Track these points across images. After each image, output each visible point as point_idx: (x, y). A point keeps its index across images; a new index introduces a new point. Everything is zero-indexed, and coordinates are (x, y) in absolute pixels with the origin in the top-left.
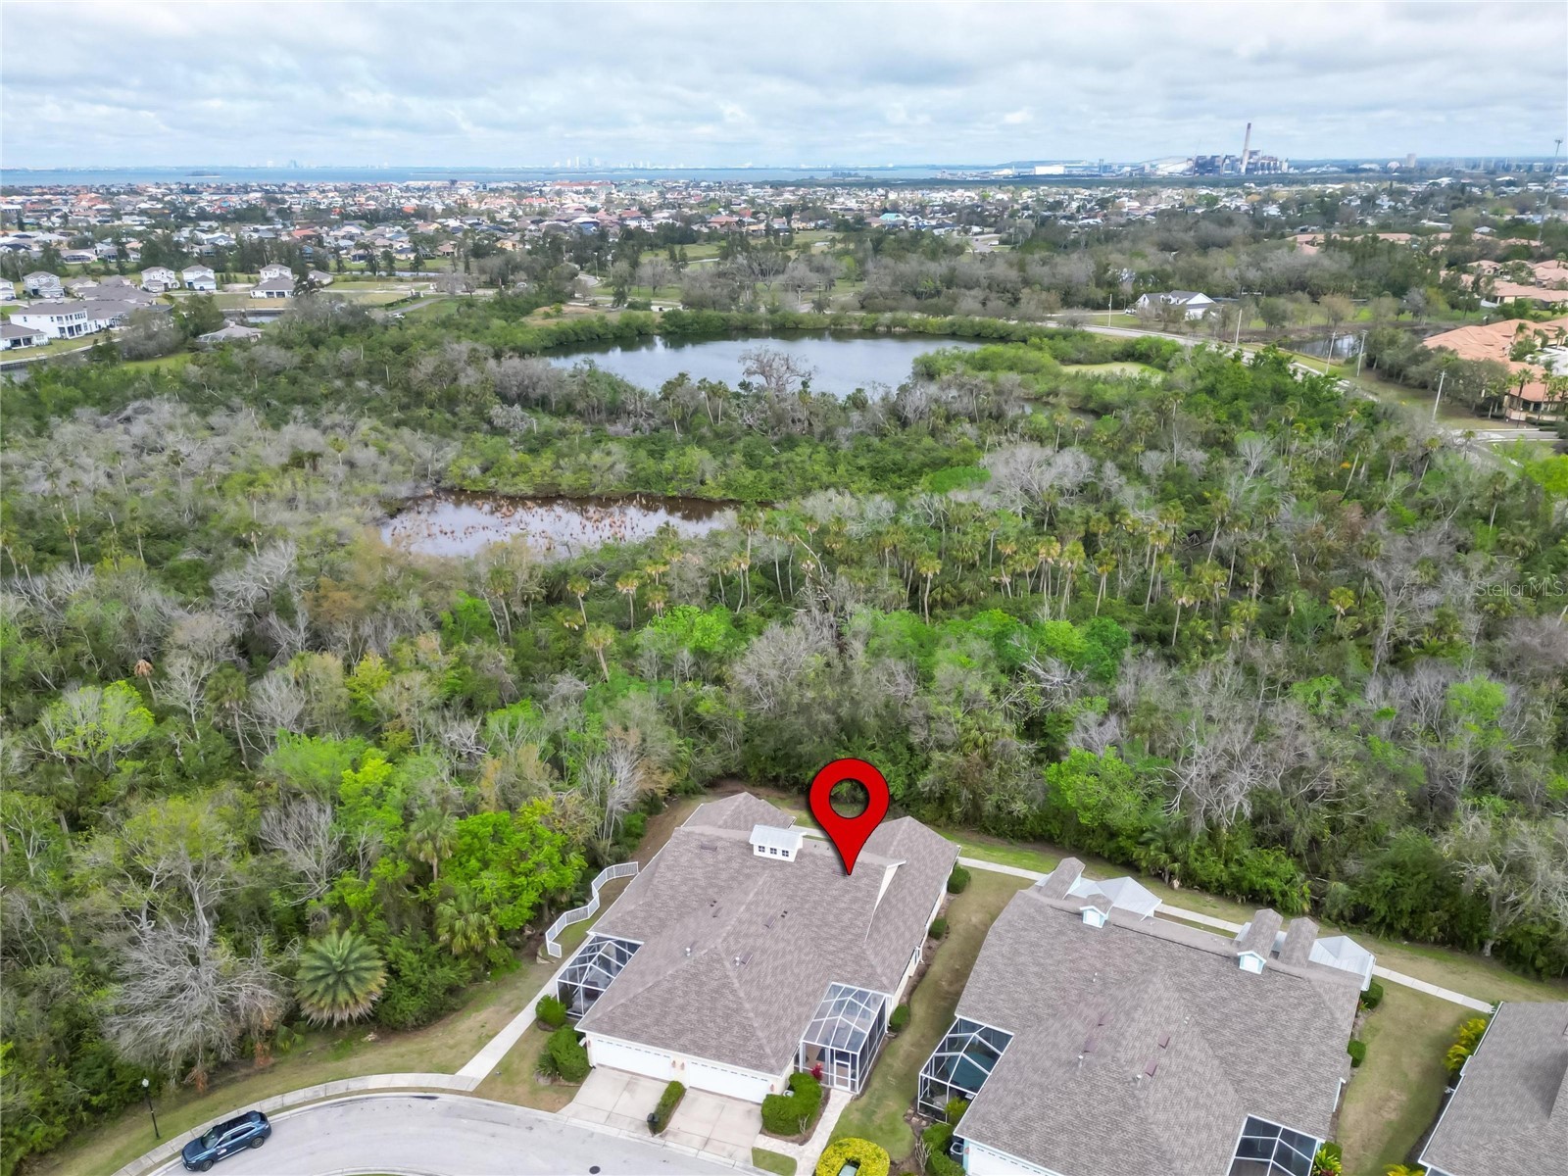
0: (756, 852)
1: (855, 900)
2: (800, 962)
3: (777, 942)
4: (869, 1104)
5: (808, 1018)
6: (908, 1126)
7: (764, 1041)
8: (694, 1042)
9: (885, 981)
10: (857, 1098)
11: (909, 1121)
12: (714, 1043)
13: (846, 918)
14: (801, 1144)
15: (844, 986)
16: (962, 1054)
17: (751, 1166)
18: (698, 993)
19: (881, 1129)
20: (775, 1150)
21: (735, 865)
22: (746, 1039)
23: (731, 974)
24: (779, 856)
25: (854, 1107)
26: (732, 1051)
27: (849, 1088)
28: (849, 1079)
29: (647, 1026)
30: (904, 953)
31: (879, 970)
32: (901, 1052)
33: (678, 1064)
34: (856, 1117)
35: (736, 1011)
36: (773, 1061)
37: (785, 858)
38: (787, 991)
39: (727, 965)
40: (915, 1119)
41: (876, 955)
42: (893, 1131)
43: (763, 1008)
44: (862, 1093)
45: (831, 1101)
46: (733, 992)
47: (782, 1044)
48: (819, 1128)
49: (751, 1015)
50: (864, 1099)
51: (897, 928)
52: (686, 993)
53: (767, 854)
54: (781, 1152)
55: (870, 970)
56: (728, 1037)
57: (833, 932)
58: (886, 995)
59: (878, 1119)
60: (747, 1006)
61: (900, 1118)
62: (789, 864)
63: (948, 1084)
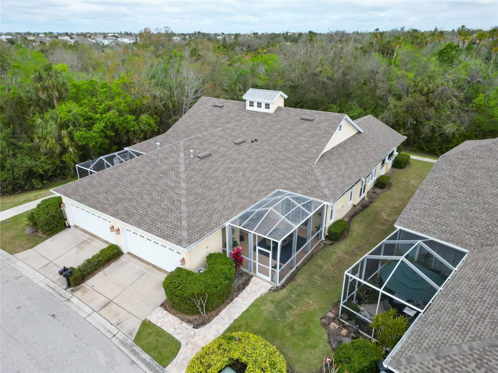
0: (248, 108)
1: (312, 136)
2: (254, 170)
3: (239, 154)
4: (287, 298)
5: (244, 208)
6: (324, 330)
7: (185, 215)
8: (126, 210)
9: (326, 191)
10: (277, 290)
11: (326, 326)
12: (141, 211)
13: (303, 148)
14: (196, 327)
15: (289, 192)
16: (402, 258)
17: (130, 341)
18: (149, 173)
19: (292, 328)
20: (164, 328)
21: (232, 115)
22: (170, 211)
23: (181, 161)
24: (263, 109)
25: (270, 298)
26: (153, 220)
27: (269, 279)
28: (270, 268)
29: (98, 193)
30: (350, 178)
31: (323, 184)
32: (334, 257)
33: (115, 228)
34: (268, 308)
35: (172, 188)
36: (185, 234)
37: (267, 111)
38: (231, 185)
39: (182, 155)
40: (334, 325)
41: (323, 173)
42: (305, 334)
43: (199, 190)
44: (283, 286)
45: (248, 288)
46: (177, 174)
47: (204, 221)
48: (223, 313)
49: (183, 192)
50: (284, 292)
51: (347, 163)
52: (140, 172)
53: (255, 108)
54: (170, 331)
55: (315, 183)
56: (155, 208)
57: (290, 156)
58: (326, 203)
59: (290, 317)
60: (183, 185)
61: (317, 319)
62: (269, 114)
63: (381, 291)
